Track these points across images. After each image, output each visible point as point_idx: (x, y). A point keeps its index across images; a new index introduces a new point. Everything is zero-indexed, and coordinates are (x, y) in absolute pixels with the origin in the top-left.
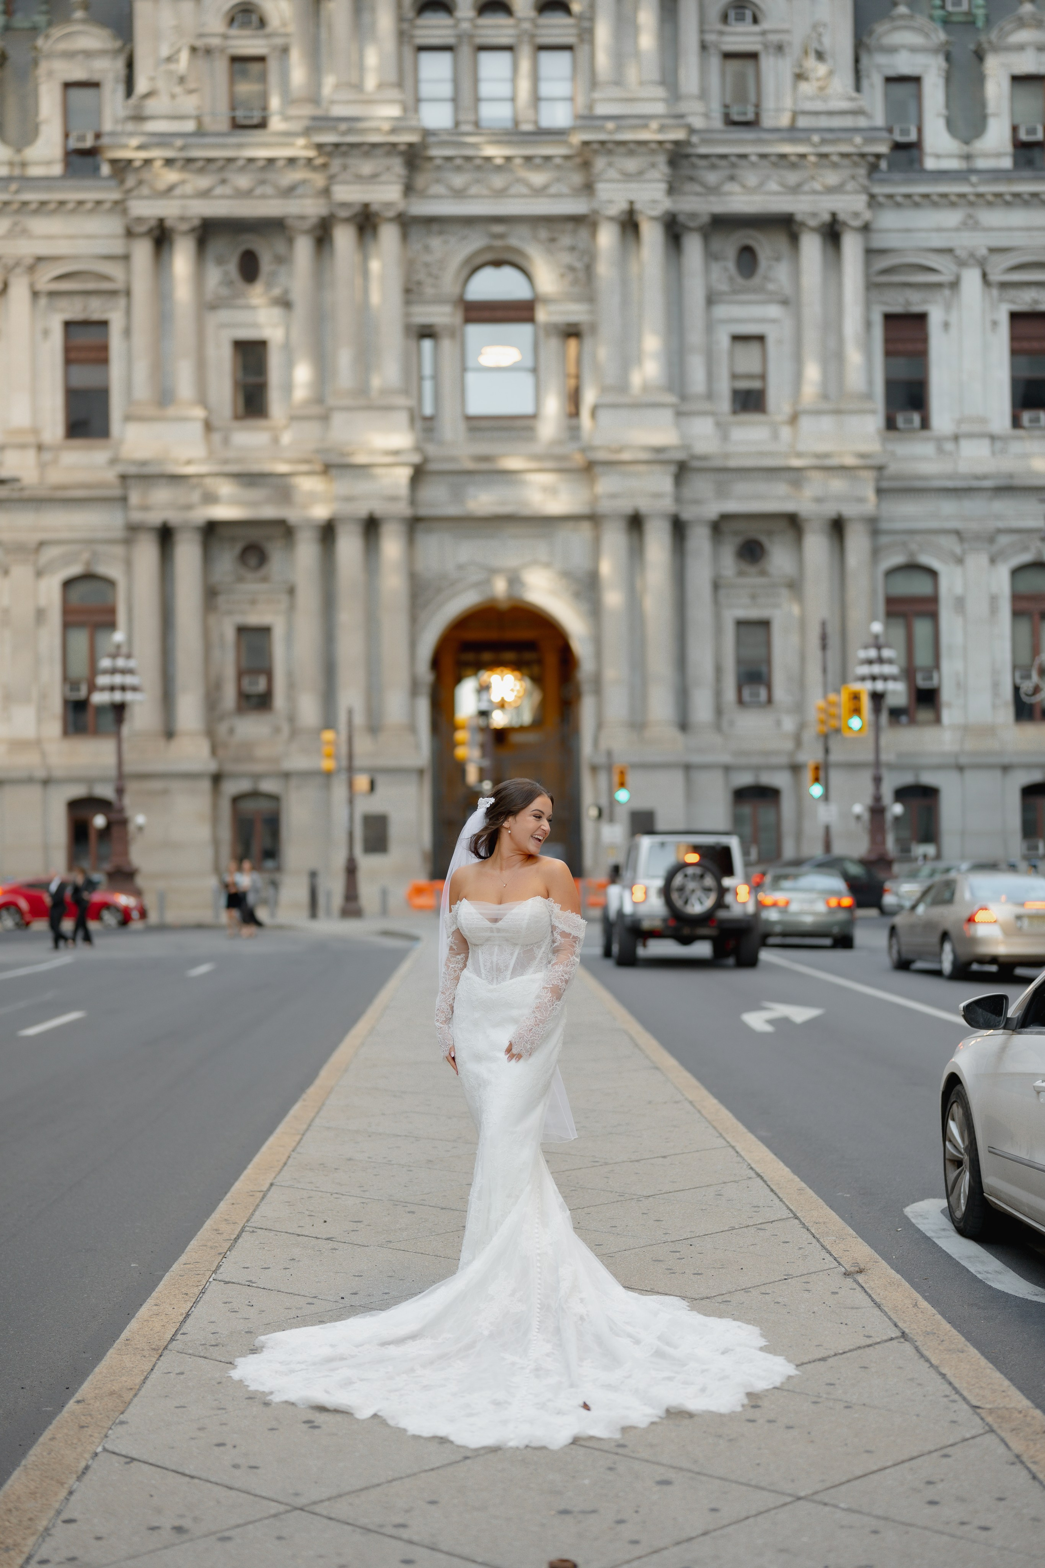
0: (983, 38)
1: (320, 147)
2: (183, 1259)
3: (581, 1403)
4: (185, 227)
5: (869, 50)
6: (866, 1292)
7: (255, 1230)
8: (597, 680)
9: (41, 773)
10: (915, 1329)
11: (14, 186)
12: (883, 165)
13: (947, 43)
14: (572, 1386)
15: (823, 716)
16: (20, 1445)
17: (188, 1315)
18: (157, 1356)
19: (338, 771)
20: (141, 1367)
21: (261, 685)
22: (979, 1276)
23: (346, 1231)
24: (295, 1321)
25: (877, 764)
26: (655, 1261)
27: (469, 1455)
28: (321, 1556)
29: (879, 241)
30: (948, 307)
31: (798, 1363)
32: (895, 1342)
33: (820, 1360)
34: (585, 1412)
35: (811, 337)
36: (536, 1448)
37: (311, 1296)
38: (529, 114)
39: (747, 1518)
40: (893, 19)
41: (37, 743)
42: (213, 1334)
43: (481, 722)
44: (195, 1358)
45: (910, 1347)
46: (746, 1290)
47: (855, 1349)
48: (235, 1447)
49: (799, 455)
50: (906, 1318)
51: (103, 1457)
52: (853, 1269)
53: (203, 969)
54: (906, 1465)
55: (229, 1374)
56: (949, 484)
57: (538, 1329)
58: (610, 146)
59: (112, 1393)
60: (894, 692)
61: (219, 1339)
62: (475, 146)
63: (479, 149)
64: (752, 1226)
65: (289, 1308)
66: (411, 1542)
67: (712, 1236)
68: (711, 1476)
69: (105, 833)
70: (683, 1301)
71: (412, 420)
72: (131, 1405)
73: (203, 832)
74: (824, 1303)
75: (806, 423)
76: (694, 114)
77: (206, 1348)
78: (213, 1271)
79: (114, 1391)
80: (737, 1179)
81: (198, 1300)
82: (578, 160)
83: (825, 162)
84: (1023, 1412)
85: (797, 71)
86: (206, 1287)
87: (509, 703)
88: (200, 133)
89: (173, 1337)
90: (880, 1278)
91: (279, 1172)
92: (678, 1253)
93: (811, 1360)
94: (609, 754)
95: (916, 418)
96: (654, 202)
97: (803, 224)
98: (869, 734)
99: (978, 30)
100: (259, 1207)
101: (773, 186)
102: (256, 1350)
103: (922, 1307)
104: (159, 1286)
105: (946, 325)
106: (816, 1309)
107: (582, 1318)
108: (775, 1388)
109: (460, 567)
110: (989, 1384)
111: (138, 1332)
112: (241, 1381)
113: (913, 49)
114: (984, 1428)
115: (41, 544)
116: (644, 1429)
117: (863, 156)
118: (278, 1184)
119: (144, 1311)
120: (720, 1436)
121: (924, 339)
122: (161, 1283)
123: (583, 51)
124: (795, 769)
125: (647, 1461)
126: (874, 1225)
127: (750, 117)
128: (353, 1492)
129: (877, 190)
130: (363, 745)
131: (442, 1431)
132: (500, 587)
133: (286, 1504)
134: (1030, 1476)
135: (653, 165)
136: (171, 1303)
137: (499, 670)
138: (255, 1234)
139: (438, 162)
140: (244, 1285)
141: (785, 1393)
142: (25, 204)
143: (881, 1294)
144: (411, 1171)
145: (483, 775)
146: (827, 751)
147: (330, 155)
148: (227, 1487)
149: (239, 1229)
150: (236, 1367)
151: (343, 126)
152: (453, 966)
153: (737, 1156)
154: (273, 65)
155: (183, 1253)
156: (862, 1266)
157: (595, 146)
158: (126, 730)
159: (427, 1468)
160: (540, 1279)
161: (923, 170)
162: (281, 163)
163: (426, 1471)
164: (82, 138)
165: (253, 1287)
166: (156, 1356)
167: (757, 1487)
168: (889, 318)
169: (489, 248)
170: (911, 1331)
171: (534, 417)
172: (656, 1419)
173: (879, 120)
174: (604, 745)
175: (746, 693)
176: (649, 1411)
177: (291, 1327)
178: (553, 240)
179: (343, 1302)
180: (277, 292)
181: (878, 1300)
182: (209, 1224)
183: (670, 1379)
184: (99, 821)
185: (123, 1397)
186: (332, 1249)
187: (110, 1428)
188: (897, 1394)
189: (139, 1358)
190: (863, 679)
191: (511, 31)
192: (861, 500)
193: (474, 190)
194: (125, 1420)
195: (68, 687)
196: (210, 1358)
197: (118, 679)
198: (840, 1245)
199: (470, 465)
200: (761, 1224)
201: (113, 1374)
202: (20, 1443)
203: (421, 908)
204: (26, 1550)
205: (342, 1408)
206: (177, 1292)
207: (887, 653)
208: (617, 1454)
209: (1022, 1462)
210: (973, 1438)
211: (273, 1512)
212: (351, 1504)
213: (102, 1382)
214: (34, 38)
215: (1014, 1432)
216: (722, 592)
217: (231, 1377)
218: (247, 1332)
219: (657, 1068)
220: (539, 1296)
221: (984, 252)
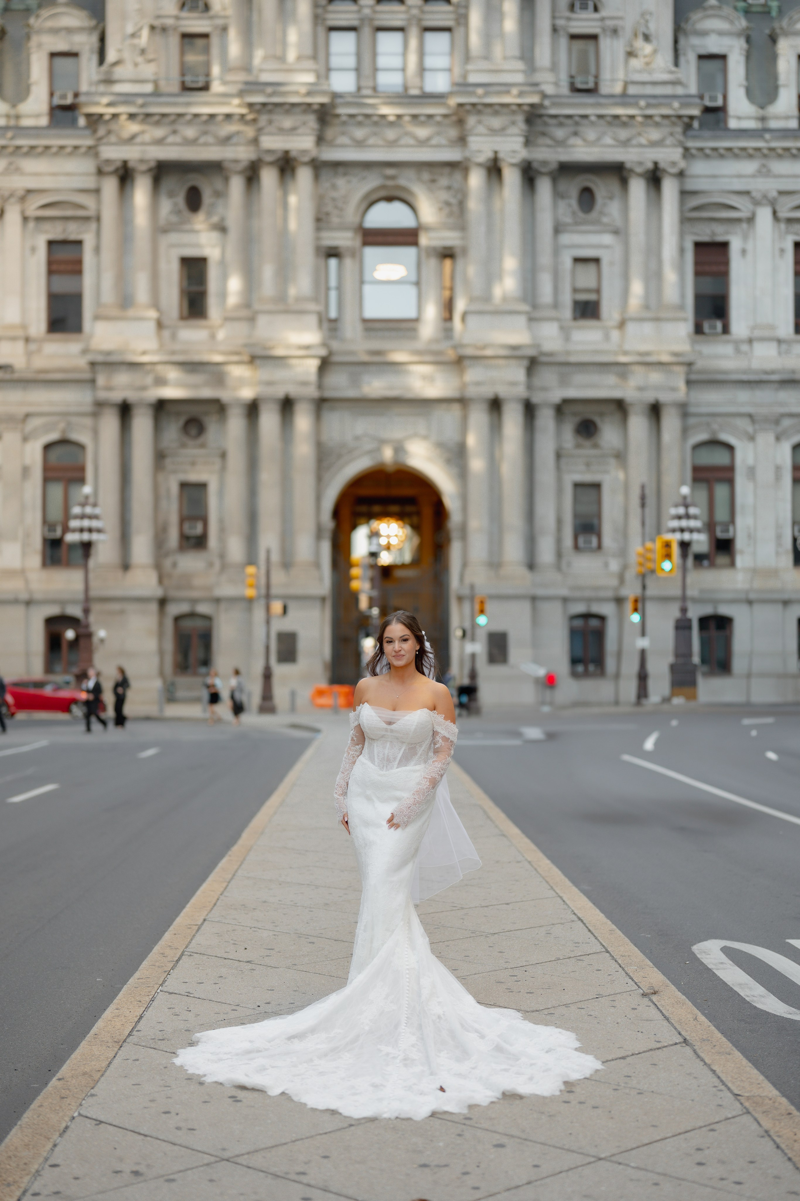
0: (776, 25)
1: (251, 105)
2: (137, 975)
3: (439, 1087)
4: (143, 167)
5: (686, 34)
6: (658, 1008)
7: (192, 954)
8: (464, 529)
9: (24, 596)
10: (694, 1037)
11: (10, 134)
12: (696, 124)
13: (748, 28)
14: (432, 1074)
15: (641, 560)
16: (15, 1112)
17: (141, 1017)
18: (119, 1047)
19: (259, 597)
20: (106, 1055)
21: (198, 529)
22: (747, 999)
23: (261, 956)
24: (222, 1022)
25: (684, 598)
26: (498, 982)
27: (353, 1124)
28: (242, 1194)
29: (691, 185)
30: (745, 238)
31: (604, 1060)
32: (678, 1046)
33: (620, 1058)
34: (441, 1093)
35: (637, 260)
36: (403, 1119)
37: (234, 1004)
38: (416, 81)
39: (561, 1172)
40: (705, 9)
41: (22, 572)
42: (160, 1031)
43: (371, 561)
44: (147, 1049)
45: (690, 1050)
46: (567, 1005)
47: (648, 1051)
48: (177, 1114)
49: (626, 353)
50: (688, 1029)
51: (78, 1120)
52: (649, 991)
53: (151, 752)
54: (682, 1136)
55: (173, 1061)
56: (745, 377)
57: (406, 1023)
58: (480, 107)
59: (85, 1074)
60: (698, 542)
61: (165, 1035)
62: (373, 106)
63: (377, 109)
64: (573, 957)
65: (218, 1013)
66: (309, 1185)
67: (542, 964)
68: (535, 1142)
69: (74, 644)
70: (518, 1013)
71: (320, 321)
72: (99, 1082)
73: (151, 644)
74: (626, 1016)
75: (631, 328)
76: (547, 83)
77: (155, 1042)
78: (160, 985)
79: (86, 1072)
80: (563, 922)
81: (149, 1006)
82: (454, 118)
83: (649, 121)
84: (773, 1099)
85: (629, 49)
86: (155, 996)
87: (394, 546)
88: (156, 93)
89: (130, 1033)
90: (669, 998)
91: (211, 911)
92: (515, 977)
93: (614, 1059)
94: (472, 587)
95: (719, 325)
96: (514, 152)
97: (631, 171)
98: (678, 574)
99: (772, 18)
100: (195, 937)
101: (608, 140)
102: (193, 1044)
103: (700, 1020)
104: (119, 995)
105: (744, 252)
106: (619, 1020)
107: (439, 1017)
108: (585, 1078)
109: (357, 438)
110: (748, 1078)
111: (104, 1029)
112: (182, 1066)
113: (721, 33)
114: (742, 1110)
115: (27, 416)
116: (485, 1107)
117: (680, 117)
118: (210, 920)
119: (108, 1013)
120: (543, 1113)
121: (726, 263)
122: (121, 993)
123: (459, 32)
124: (619, 601)
125: (487, 1130)
126: (668, 959)
127: (591, 85)
128: (266, 1148)
129: (690, 144)
130: (278, 577)
131: (333, 1105)
132: (388, 455)
133: (216, 1156)
134: (775, 1146)
135: (513, 123)
136: (128, 1008)
137: (386, 520)
138: (192, 957)
139: (344, 118)
140: (184, 995)
141: (593, 1083)
142: (18, 148)
143: (670, 1010)
144: (312, 911)
145: (372, 603)
146: (644, 587)
147: (259, 112)
148: (172, 1143)
149: (180, 954)
150: (178, 1056)
151: (269, 90)
152: (352, 753)
153: (564, 904)
154: (215, 41)
155: (137, 970)
156: (656, 989)
157: (468, 107)
158: (92, 563)
159: (321, 1132)
160: (408, 986)
161: (727, 129)
162: (220, 118)
163: (321, 1134)
164: (64, 97)
165: (191, 997)
166: (117, 1047)
167: (569, 1150)
168: (698, 245)
169: (383, 187)
170: (691, 1038)
171: (417, 320)
172: (494, 1100)
173: (693, 90)
174: (468, 580)
175: (581, 540)
176: (489, 1093)
177: (220, 1027)
178: (433, 181)
179: (259, 1009)
180: (215, 219)
181: (667, 1015)
182: (156, 949)
183: (506, 1070)
184: (70, 634)
185: (93, 1077)
186: (251, 970)
187: (84, 1099)
188: (678, 1084)
189: (104, 1048)
190: (674, 531)
191: (403, 16)
192: (674, 389)
193: (371, 141)
194: (94, 1093)
195: (46, 529)
196: (158, 1049)
197: (86, 523)
198: (640, 973)
199: (366, 358)
200: (580, 956)
201: (85, 1060)
202: (15, 1110)
203: (322, 706)
204: (23, 1185)
205: (259, 1087)
206: (133, 999)
207: (692, 511)
208: (464, 1124)
209: (769, 1136)
210: (734, 1117)
211: (206, 1162)
212: (264, 1157)
213: (77, 1065)
214: (27, 18)
215: (765, 1114)
216: (563, 461)
217: (174, 1063)
218: (186, 1030)
219: (504, 835)
220: (407, 999)
221: (774, 194)
